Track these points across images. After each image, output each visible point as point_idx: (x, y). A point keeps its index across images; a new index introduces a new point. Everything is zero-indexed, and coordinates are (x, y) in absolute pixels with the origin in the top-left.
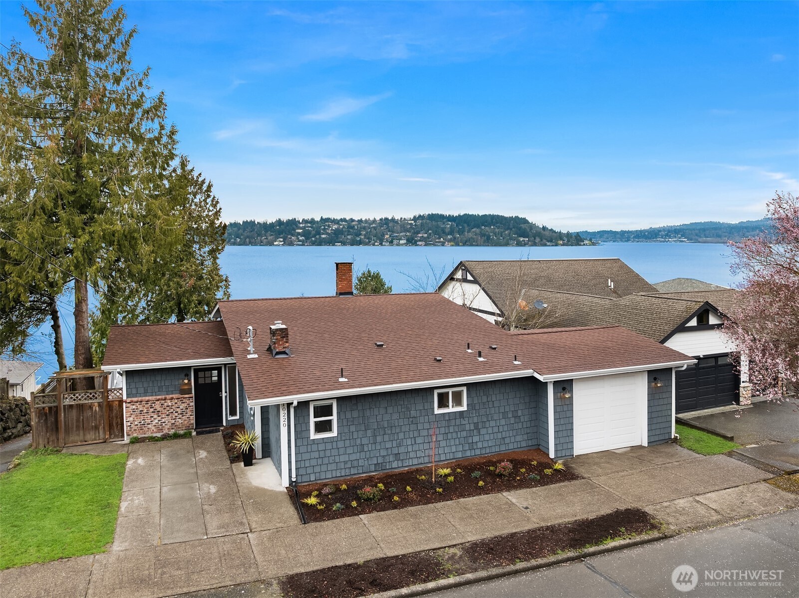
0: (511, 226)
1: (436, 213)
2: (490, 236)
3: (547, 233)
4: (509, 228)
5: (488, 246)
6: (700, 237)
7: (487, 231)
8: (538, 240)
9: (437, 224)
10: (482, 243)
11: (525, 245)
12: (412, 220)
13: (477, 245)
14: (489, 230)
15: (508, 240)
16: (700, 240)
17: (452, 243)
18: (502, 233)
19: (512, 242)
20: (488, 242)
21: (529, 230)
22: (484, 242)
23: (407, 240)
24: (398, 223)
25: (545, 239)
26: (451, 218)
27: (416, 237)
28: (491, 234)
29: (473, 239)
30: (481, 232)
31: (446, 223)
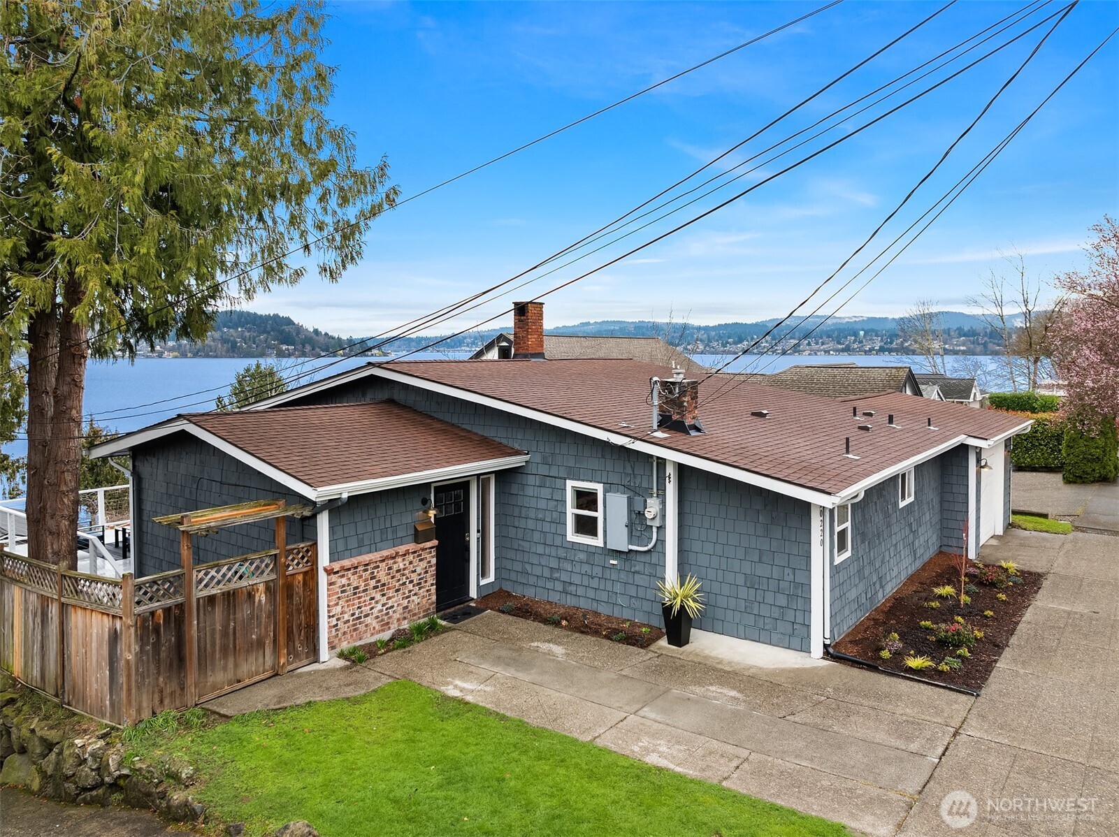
0: (269, 328)
2: (236, 343)
3: (321, 339)
4: (265, 332)
5: (234, 357)
7: (232, 336)
8: (308, 348)
10: (223, 353)
11: (289, 356)
13: (216, 357)
14: (235, 334)
15: (263, 349)
17: (176, 354)
18: (254, 338)
19: (270, 351)
20: (233, 352)
21: (294, 334)
22: (228, 351)
25: (319, 347)
28: (239, 340)
29: (210, 347)
30: (222, 337)
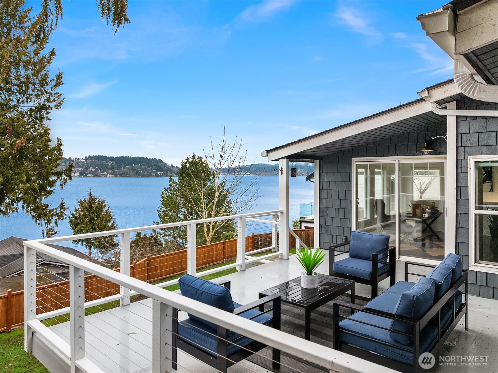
0: (152, 164)
1: (102, 155)
2: (138, 171)
3: (174, 169)
4: (150, 166)
5: (137, 177)
6: (257, 172)
7: (136, 168)
8: (169, 173)
9: (102, 163)
10: (133, 175)
11: (161, 176)
12: (84, 160)
13: (130, 177)
14: (138, 167)
15: (150, 173)
16: (257, 174)
17: (113, 175)
18: (146, 169)
19: (153, 174)
20: (137, 174)
21: (163, 167)
23: (80, 173)
24: (74, 161)
26: (112, 159)
27: (87, 171)
28: (139, 169)
29: (127, 172)
30: (132, 168)
31: (108, 162)
